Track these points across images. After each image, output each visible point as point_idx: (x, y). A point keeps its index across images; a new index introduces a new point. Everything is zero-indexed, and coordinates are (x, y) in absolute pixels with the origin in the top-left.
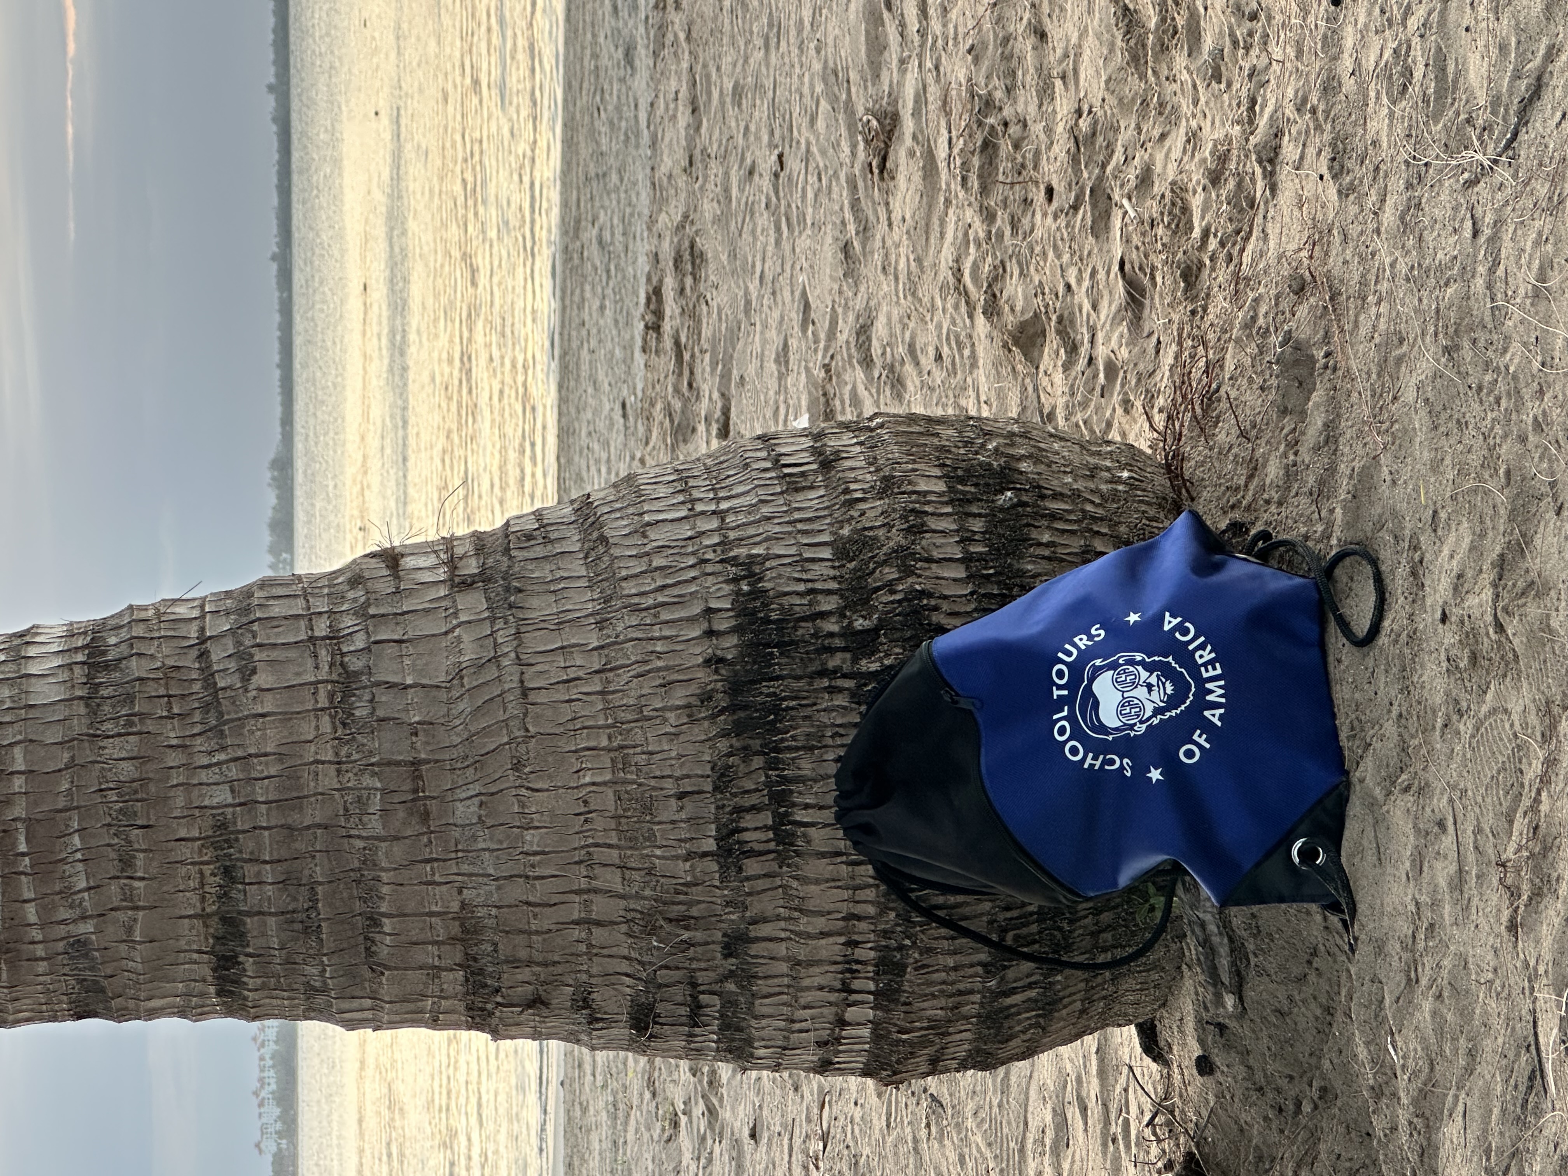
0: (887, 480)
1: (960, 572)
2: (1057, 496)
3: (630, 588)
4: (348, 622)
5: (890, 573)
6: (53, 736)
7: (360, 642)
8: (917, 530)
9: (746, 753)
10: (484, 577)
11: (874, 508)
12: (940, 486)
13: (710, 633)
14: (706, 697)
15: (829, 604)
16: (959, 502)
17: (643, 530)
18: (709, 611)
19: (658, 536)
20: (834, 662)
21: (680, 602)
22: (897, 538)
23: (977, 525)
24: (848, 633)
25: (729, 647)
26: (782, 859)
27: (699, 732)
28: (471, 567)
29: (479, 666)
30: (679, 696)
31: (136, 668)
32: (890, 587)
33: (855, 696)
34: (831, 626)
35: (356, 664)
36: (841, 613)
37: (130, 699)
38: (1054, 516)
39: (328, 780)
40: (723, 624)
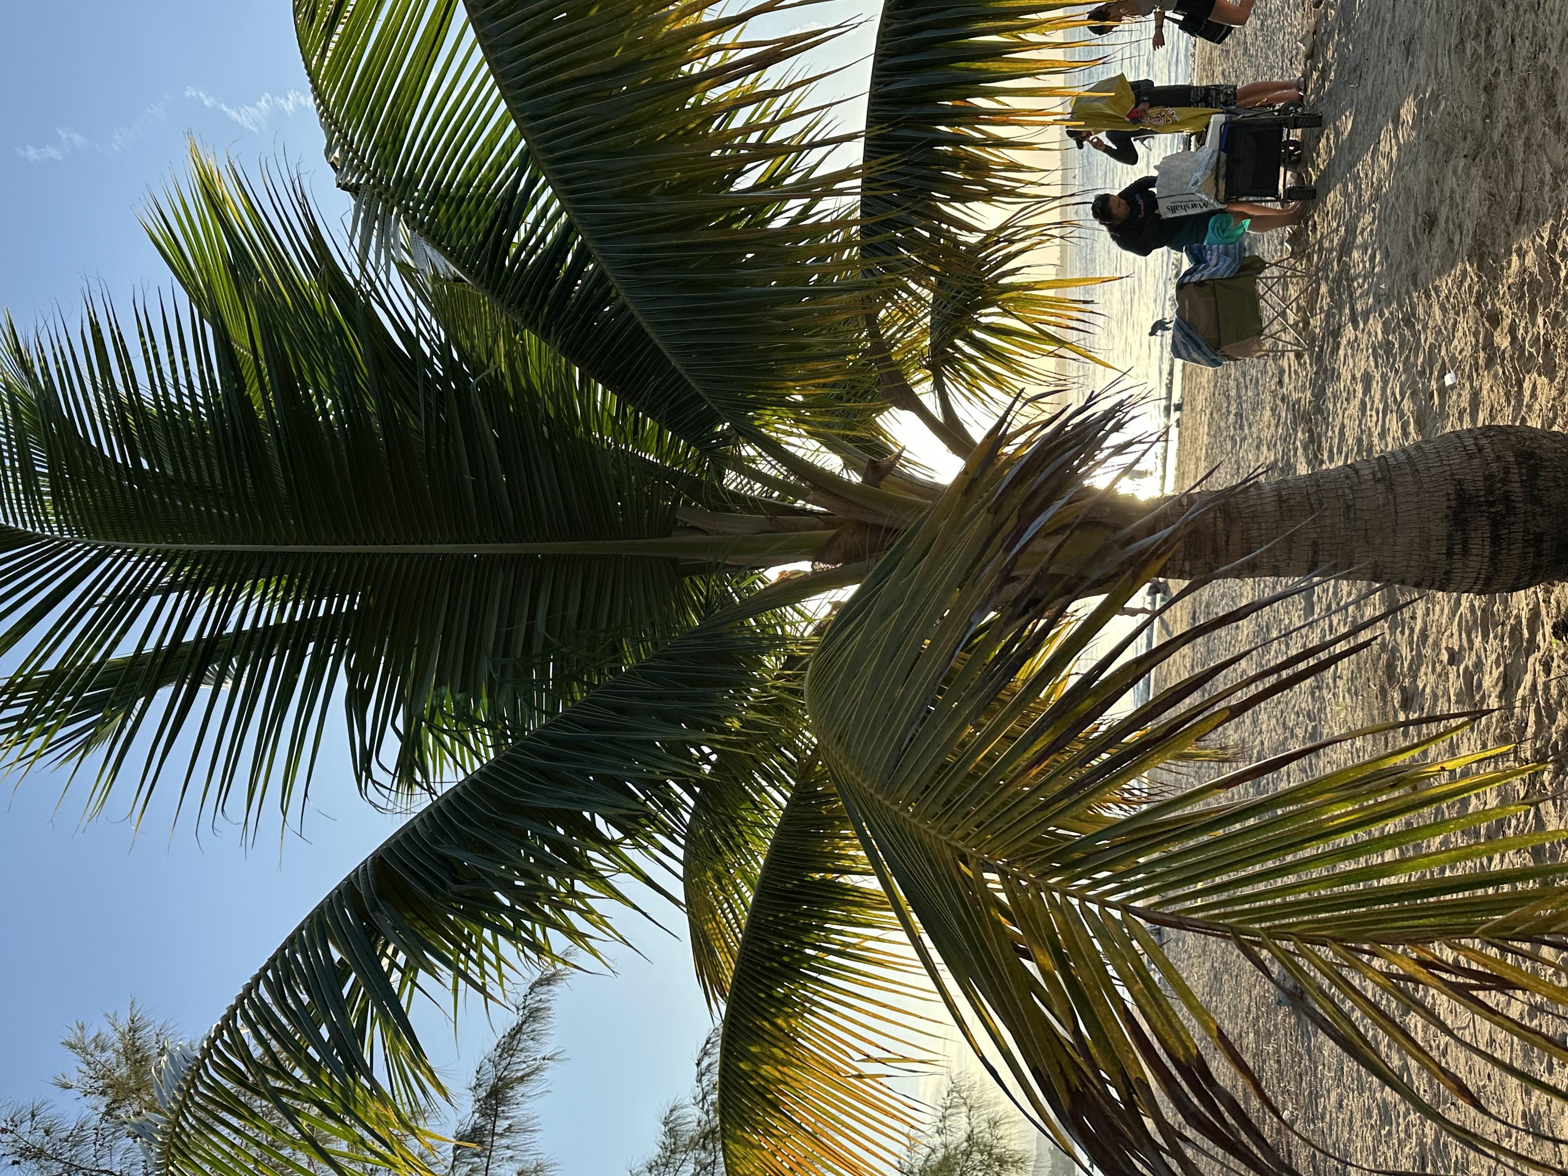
0: (1498, 457)
1: (1519, 485)
2: (1547, 460)
3: (1425, 486)
4: (1347, 491)
5: (1499, 485)
6: (1271, 520)
7: (1351, 497)
8: (1507, 473)
9: (1457, 531)
10: (1383, 479)
11: (1495, 465)
12: (1513, 459)
13: (1448, 500)
14: (1447, 516)
15: (1482, 493)
16: (1519, 464)
17: (1428, 469)
18: (1448, 494)
19: (1433, 471)
20: (1483, 509)
21: (1440, 491)
22: (1502, 475)
23: (1524, 471)
24: (1487, 501)
25: (1454, 504)
26: (1464, 555)
27: (1444, 525)
28: (1379, 476)
29: (1384, 506)
30: (1439, 516)
31: (1292, 502)
32: (1499, 489)
33: (1488, 518)
34: (1482, 499)
35: (1350, 503)
36: (1485, 495)
37: (1291, 511)
38: (1546, 467)
39: (1343, 532)
40: (1452, 497)
